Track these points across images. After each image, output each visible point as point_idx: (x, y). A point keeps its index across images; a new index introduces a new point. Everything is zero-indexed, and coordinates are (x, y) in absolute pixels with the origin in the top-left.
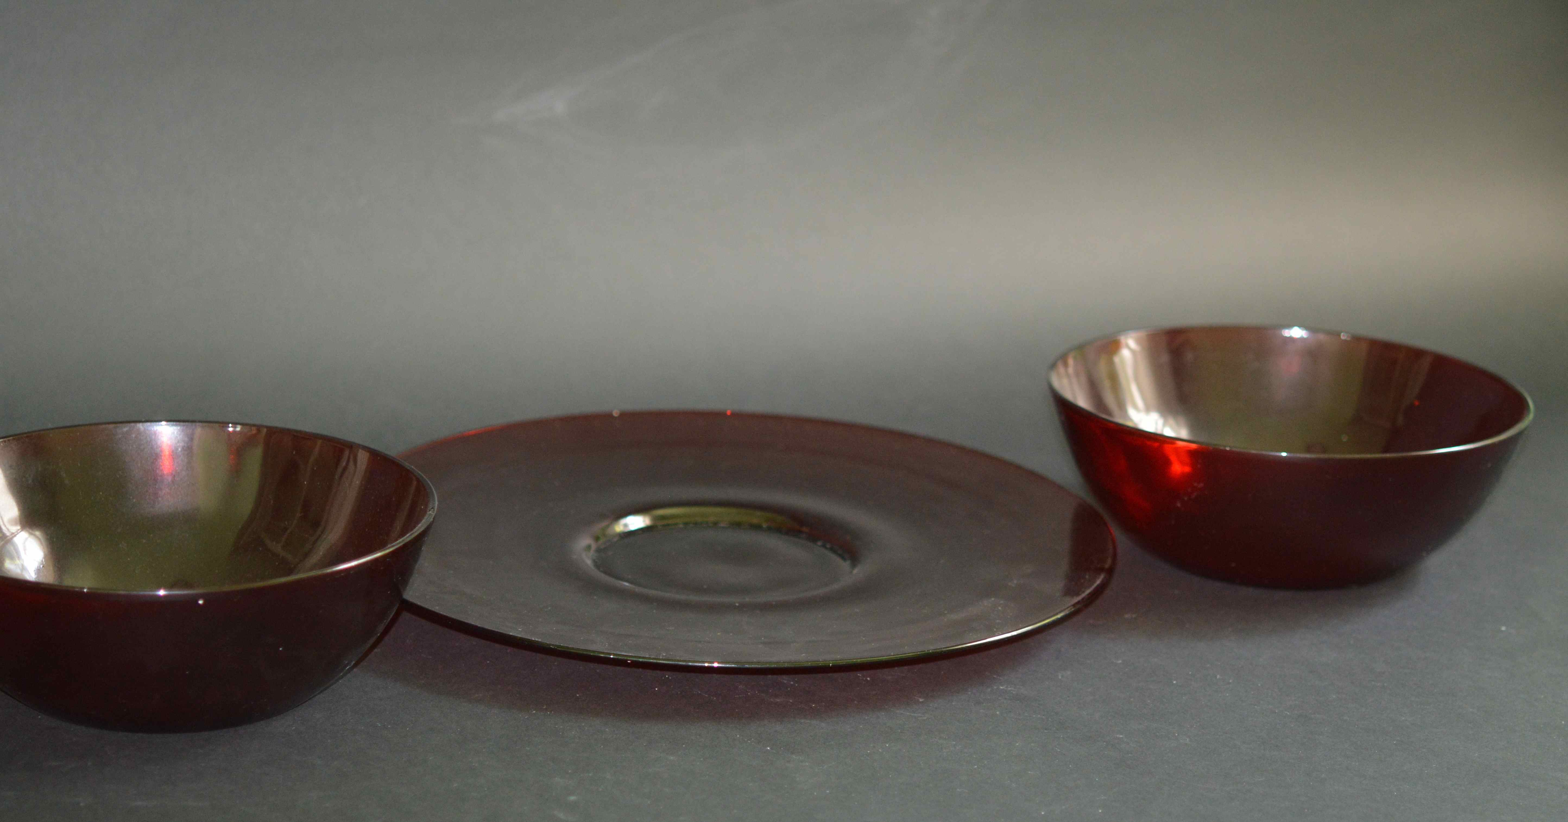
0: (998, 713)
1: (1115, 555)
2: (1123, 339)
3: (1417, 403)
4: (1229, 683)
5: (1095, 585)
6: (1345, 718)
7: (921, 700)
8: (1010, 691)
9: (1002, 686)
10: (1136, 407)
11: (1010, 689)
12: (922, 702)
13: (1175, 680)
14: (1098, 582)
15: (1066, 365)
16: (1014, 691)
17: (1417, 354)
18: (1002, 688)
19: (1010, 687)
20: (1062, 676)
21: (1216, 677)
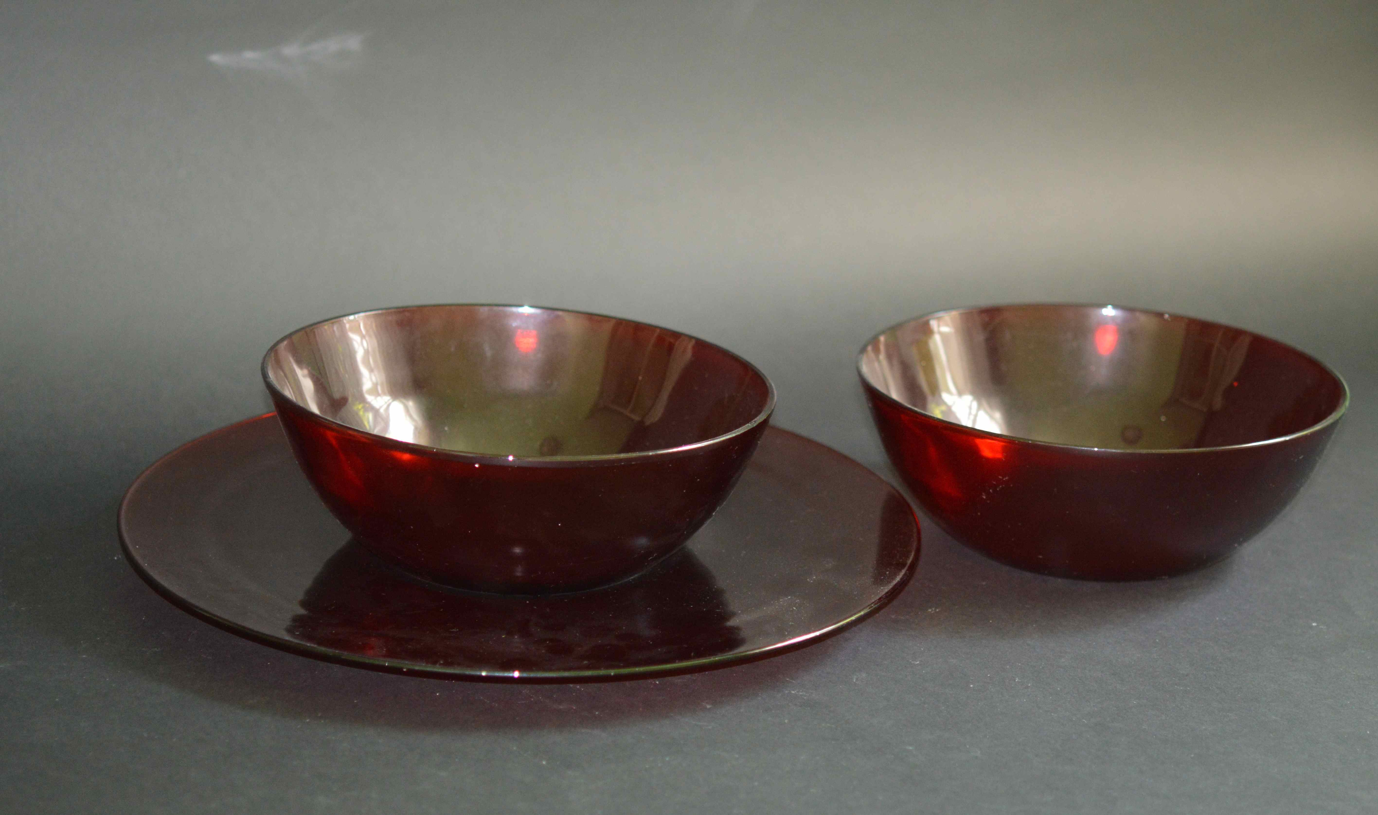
0: (786, 721)
1: (918, 551)
2: (934, 324)
3: (1236, 384)
4: (1027, 687)
5: (895, 582)
6: (1144, 727)
7: (708, 707)
8: (801, 695)
9: (793, 690)
10: (948, 391)
11: (801, 693)
12: (709, 709)
13: (972, 683)
14: (898, 579)
15: (876, 350)
16: (806, 696)
17: (1233, 334)
18: (793, 692)
19: (802, 692)
20: (857, 679)
21: (1015, 680)
